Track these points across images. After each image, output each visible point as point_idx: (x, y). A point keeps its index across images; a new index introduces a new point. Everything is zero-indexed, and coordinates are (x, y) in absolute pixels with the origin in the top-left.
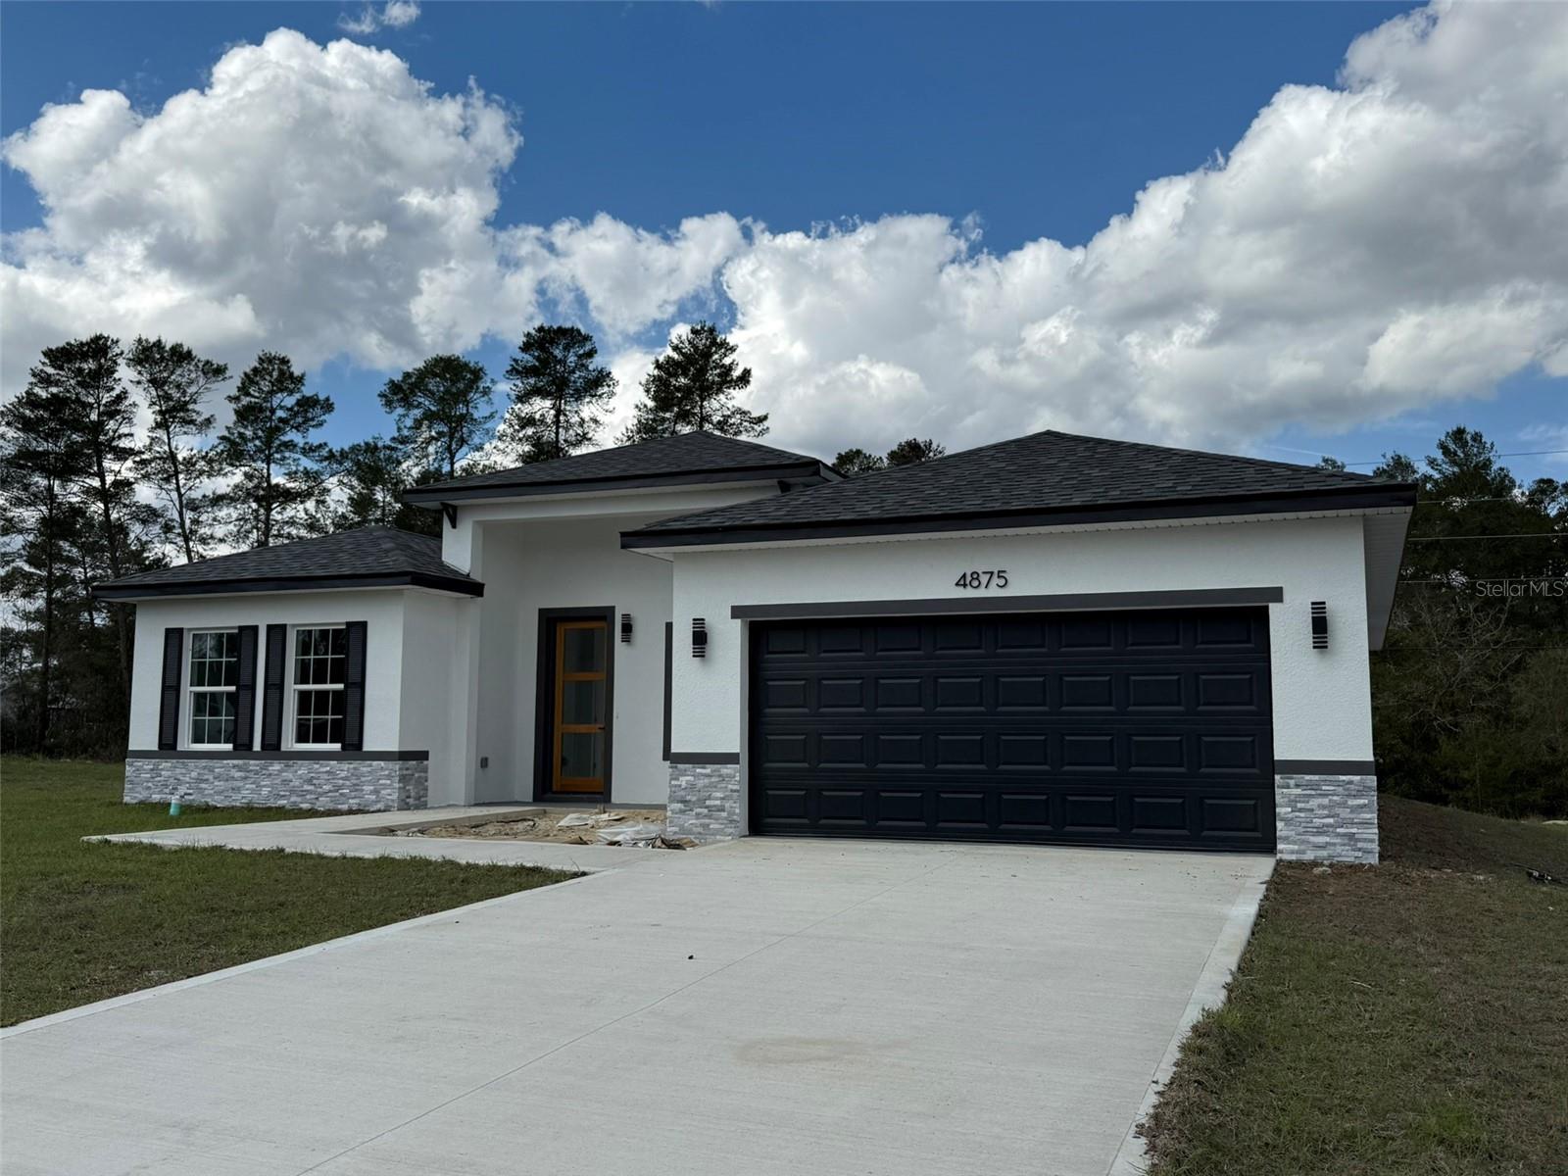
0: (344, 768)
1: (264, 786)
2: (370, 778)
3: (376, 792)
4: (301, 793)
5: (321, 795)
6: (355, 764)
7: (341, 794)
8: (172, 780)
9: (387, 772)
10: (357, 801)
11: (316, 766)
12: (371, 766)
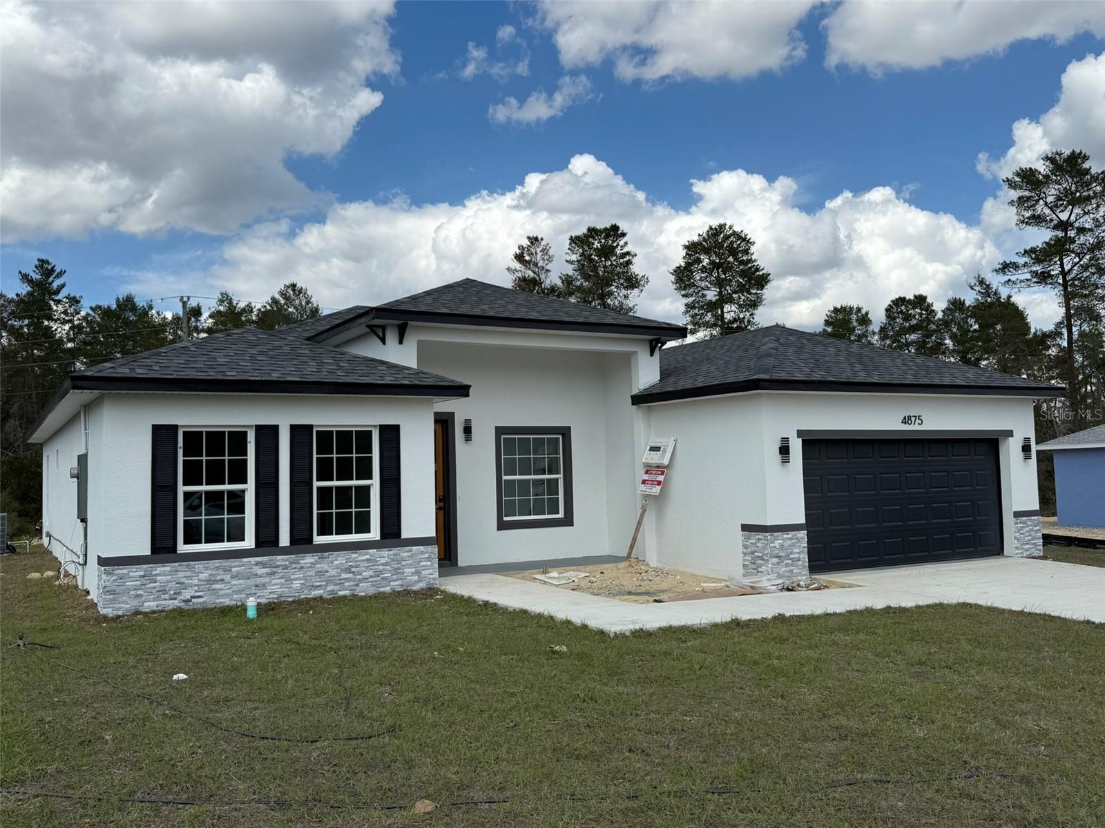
0: (385, 555)
1: (296, 579)
2: (411, 561)
3: (418, 573)
4: (338, 582)
5: (361, 581)
6: (395, 551)
7: (383, 578)
8: (173, 585)
9: (427, 555)
10: (400, 582)
11: (354, 556)
12: (411, 551)
